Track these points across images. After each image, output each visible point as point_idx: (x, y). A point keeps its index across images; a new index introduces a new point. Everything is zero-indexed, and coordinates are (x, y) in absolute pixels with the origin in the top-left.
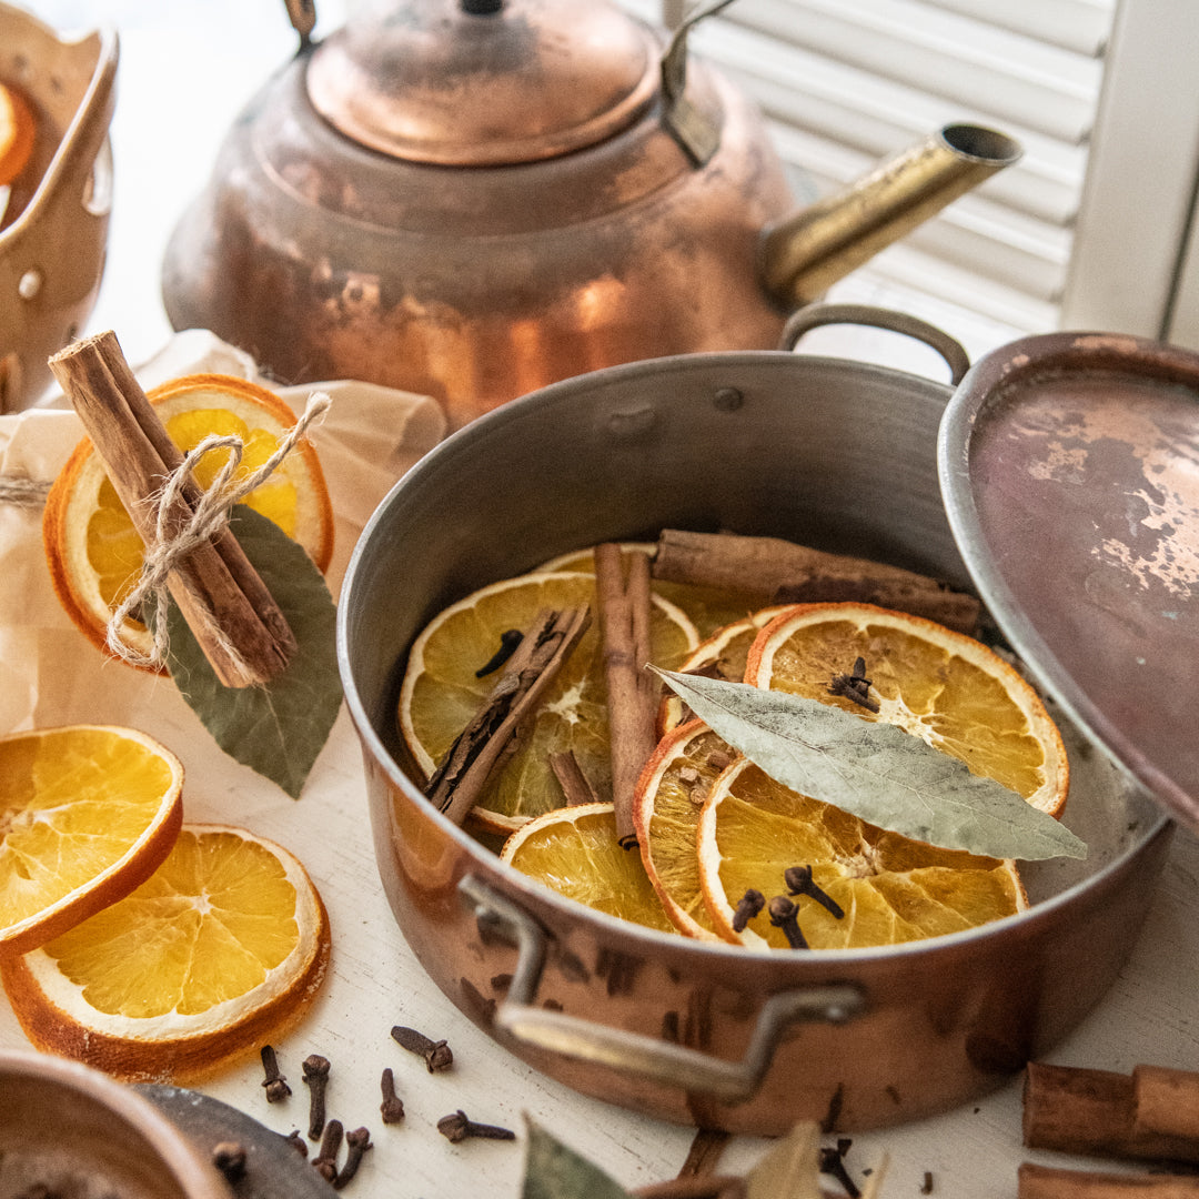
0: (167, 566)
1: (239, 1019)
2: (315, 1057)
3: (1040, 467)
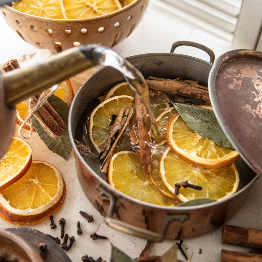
1: (45, 210)
2: (62, 219)
3: (231, 85)
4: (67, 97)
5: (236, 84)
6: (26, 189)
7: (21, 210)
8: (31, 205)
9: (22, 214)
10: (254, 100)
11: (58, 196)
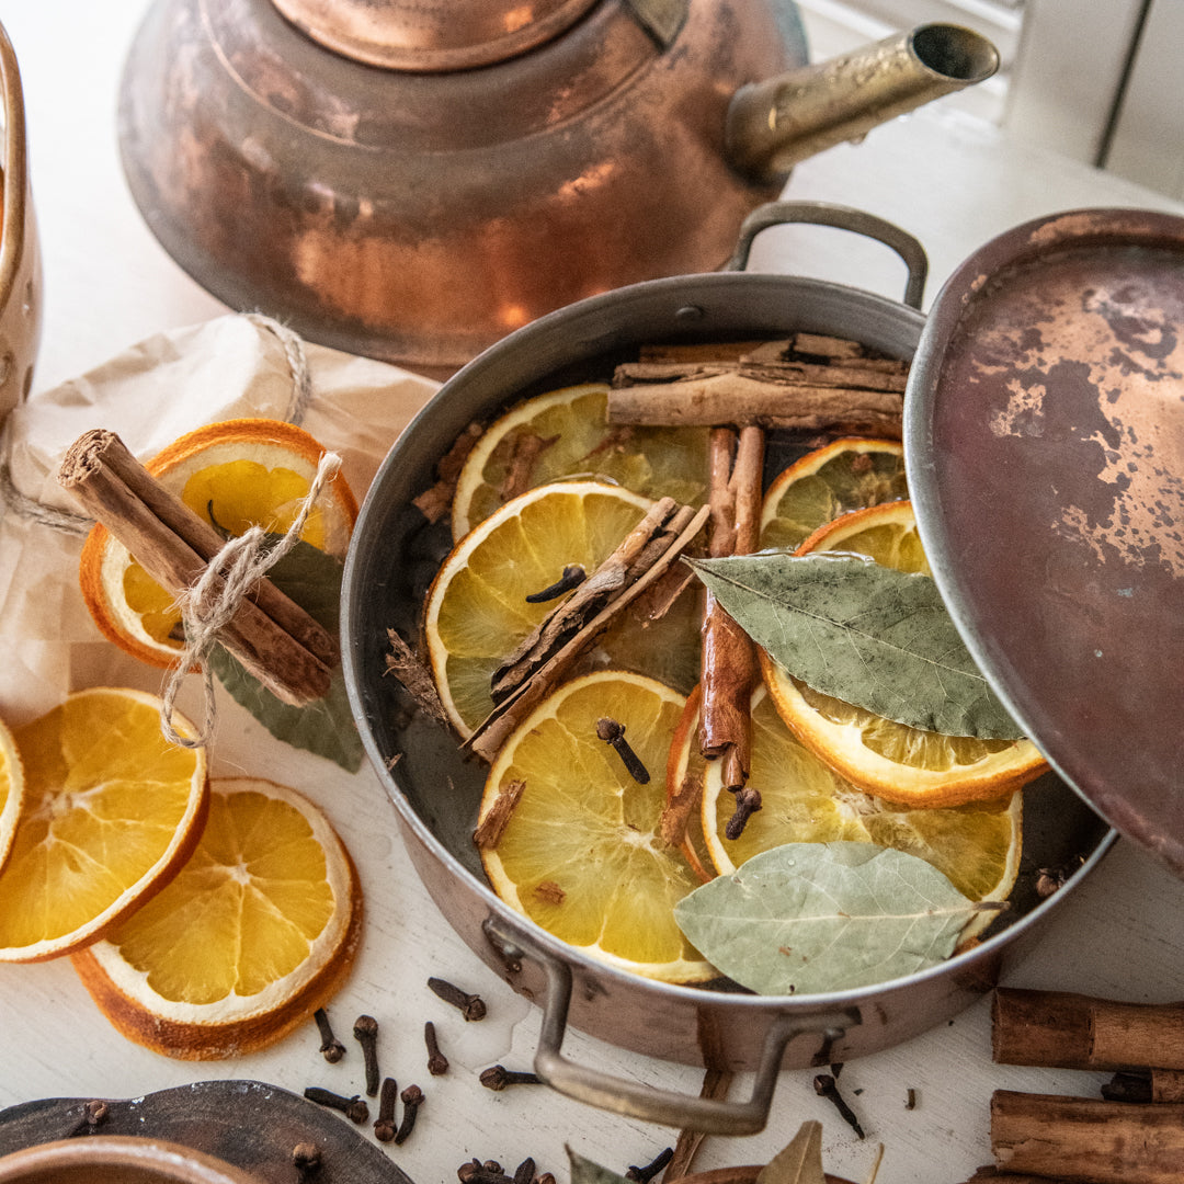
1: (292, 994)
2: (364, 1018)
3: (1000, 420)
4: (329, 534)
5: (1021, 410)
6: (206, 910)
7: (198, 1007)
8: (233, 979)
9: (203, 1021)
10: (1099, 476)
11: (334, 928)
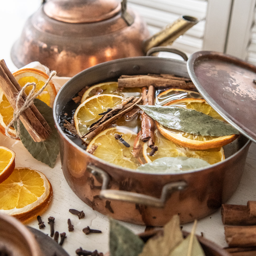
0: (19, 114)
1: (32, 209)
2: (51, 217)
6: (10, 191)
8: (16, 205)
11: (45, 195)
